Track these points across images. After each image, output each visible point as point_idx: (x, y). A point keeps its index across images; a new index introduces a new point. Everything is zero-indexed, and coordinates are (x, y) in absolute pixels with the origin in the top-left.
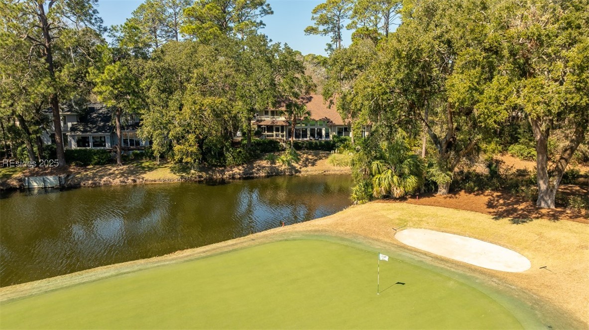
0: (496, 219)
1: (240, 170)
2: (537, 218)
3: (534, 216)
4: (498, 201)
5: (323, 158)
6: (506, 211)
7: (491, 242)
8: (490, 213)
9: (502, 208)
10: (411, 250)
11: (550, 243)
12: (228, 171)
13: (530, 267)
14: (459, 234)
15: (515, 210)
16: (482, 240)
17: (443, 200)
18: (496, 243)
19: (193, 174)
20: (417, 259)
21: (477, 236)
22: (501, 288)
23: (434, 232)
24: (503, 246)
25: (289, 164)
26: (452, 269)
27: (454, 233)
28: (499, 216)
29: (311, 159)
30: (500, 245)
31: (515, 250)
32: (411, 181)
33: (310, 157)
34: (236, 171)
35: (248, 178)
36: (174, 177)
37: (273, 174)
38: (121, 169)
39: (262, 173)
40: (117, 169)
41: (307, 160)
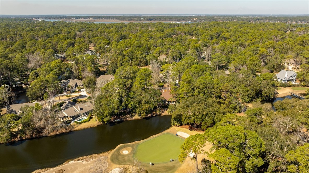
0: (189, 130)
3: (193, 130)
4: (190, 127)
5: (166, 111)
14: (184, 132)
15: (192, 128)
17: (183, 126)
18: (188, 134)
19: (142, 117)
21: (186, 132)
32: (179, 124)
33: (163, 110)
34: (150, 115)
35: (152, 117)
36: (139, 118)
37: (157, 115)
38: (129, 116)
39: (154, 115)
40: (128, 116)
41: (162, 111)
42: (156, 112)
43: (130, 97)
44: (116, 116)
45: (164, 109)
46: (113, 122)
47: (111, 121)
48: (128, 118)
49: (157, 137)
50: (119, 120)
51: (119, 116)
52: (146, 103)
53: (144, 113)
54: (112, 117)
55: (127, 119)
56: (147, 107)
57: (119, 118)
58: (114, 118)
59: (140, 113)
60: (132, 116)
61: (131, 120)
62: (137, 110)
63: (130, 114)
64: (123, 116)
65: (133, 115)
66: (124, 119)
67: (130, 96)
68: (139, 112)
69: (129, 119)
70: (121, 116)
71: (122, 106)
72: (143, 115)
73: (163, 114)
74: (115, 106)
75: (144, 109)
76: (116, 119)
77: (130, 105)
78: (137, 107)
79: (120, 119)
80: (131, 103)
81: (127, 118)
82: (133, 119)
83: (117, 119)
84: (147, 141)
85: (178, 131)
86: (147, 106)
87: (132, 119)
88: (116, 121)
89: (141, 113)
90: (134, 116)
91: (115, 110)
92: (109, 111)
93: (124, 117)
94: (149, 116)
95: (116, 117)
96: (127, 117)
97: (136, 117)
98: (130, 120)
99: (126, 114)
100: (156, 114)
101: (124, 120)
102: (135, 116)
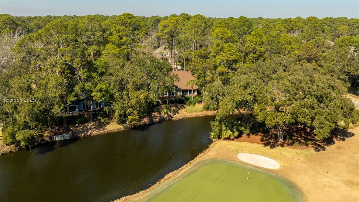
0: (265, 146)
1: (147, 119)
2: (277, 146)
3: (276, 145)
4: (264, 138)
5: (181, 109)
6: (267, 143)
7: (267, 157)
8: (262, 144)
9: (265, 142)
10: (247, 164)
11: (284, 156)
12: (143, 121)
13: (280, 166)
14: (256, 154)
15: (270, 142)
16: (264, 156)
17: (246, 138)
18: (268, 157)
19: (128, 124)
20: (251, 168)
21: (262, 155)
22: (276, 176)
23: (248, 154)
24: (271, 158)
25: (168, 114)
26: (262, 171)
27: (255, 154)
28: (266, 145)
29: (176, 110)
30: (269, 158)
31: (274, 160)
32: (236, 134)
33: (174, 108)
34: (146, 120)
35: (152, 123)
36: (121, 127)
37: (162, 120)
38: (93, 125)
39: (157, 120)
40: (91, 125)
41: (174, 110)
42: (160, 114)
43: (95, 70)
44: (57, 128)
45: (177, 107)
46: (48, 141)
47: (43, 140)
48: (90, 129)
49: (189, 174)
50: (67, 136)
51: (65, 126)
52: (138, 88)
53: (136, 112)
54: (46, 130)
55: (90, 131)
56: (142, 96)
57: (67, 130)
58: (52, 131)
59: (125, 113)
60: (101, 125)
61: (98, 135)
62: (117, 106)
63: (97, 120)
64: (77, 125)
65: (103, 123)
66: (81, 133)
67: (97, 69)
68: (123, 111)
69: (95, 132)
70: (73, 126)
71: (73, 94)
72: (133, 119)
73: (176, 117)
74: (53, 93)
75: (134, 101)
76: (56, 134)
77: (97, 91)
78: (115, 97)
79: (68, 133)
80: (99, 86)
81: (87, 130)
82: (106, 131)
83: (60, 134)
84: (161, 193)
85: (237, 152)
86: (142, 94)
87: (102, 132)
88: (58, 139)
89: (127, 112)
90: (108, 123)
91: (52, 105)
92: (33, 106)
93: (80, 129)
94: (146, 124)
95: (59, 130)
96: (89, 127)
97: (113, 126)
98: (97, 133)
99: (86, 121)
100: (160, 116)
101: (80, 135)
102: (110, 125)
